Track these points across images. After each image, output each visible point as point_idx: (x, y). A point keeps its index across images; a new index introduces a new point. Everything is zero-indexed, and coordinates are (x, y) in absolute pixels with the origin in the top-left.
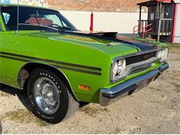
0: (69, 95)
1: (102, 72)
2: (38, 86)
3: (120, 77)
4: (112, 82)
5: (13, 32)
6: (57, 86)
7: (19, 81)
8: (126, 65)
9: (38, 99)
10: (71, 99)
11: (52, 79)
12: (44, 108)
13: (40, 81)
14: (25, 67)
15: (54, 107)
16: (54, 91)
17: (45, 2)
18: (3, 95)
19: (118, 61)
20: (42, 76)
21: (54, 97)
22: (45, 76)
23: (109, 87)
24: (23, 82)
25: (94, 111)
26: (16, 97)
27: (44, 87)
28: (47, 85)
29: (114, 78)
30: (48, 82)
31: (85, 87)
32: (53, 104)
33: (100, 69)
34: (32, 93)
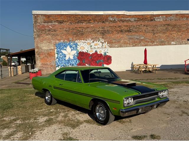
0: (110, 112)
1: (120, 103)
2: (98, 108)
3: (129, 105)
4: (124, 107)
5: (87, 83)
6: (105, 108)
7: (90, 106)
8: (133, 100)
9: (97, 114)
10: (110, 114)
11: (103, 105)
12: (100, 118)
13: (98, 106)
14: (92, 100)
15: (104, 118)
16: (104, 111)
17: (105, 42)
18: (81, 113)
19: (128, 98)
20: (99, 104)
21: (104, 113)
22: (100, 104)
23: (123, 109)
24: (91, 107)
25: (124, 122)
26: (87, 115)
27: (100, 109)
28: (101, 108)
29: (126, 105)
30: (101, 107)
31: (115, 108)
32: (104, 116)
33: (119, 102)
34: (95, 111)
